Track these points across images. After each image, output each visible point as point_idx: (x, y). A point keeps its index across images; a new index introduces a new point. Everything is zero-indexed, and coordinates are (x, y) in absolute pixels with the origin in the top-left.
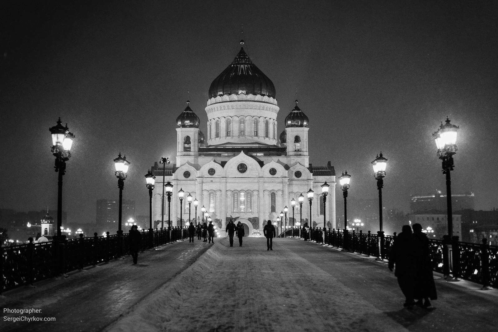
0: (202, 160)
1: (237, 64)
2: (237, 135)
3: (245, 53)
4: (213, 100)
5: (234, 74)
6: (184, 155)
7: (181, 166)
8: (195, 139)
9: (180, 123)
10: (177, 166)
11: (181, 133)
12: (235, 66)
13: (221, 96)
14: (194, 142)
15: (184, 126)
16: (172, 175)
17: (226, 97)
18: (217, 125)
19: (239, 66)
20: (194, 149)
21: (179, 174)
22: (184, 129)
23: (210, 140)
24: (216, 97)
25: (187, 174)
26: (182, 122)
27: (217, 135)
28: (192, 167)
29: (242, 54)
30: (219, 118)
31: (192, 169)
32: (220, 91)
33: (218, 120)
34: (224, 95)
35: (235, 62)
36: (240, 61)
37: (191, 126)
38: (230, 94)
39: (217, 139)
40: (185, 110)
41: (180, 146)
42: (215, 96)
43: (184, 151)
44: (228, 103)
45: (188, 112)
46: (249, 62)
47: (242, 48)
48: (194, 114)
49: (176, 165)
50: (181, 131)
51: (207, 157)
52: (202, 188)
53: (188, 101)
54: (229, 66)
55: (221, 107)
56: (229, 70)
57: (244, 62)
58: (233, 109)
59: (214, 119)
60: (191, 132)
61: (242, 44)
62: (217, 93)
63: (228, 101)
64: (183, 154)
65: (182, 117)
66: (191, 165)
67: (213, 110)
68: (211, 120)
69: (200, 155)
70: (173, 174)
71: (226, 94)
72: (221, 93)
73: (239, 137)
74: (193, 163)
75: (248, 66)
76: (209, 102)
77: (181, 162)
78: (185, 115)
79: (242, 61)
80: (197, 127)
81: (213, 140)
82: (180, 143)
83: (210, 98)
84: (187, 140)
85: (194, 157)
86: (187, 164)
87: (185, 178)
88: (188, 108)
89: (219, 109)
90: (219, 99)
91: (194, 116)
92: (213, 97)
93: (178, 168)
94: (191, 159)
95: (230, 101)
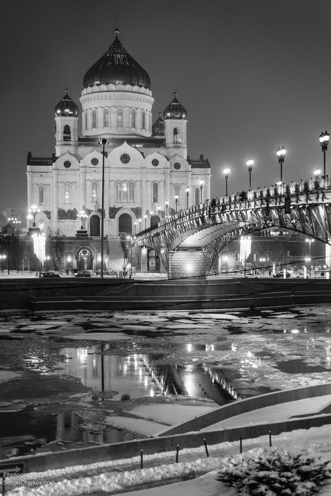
0: (82, 150)
1: (112, 53)
2: (115, 125)
3: (120, 43)
4: (89, 89)
5: (111, 63)
6: (64, 145)
7: (61, 155)
8: (74, 128)
9: (59, 111)
10: (57, 155)
11: (60, 122)
12: (111, 55)
13: (98, 86)
14: (74, 131)
15: (63, 115)
16: (52, 165)
17: (104, 87)
18: (94, 115)
19: (115, 55)
20: (74, 138)
21: (59, 163)
22: (64, 118)
23: (86, 131)
24: (93, 86)
25: (67, 164)
26: (62, 110)
27: (94, 126)
28: (73, 156)
29: (117, 43)
30: (96, 108)
31: (72, 160)
32: (96, 81)
33: (95, 110)
34: (101, 84)
35: (110, 51)
36: (115, 50)
37: (71, 115)
38: (107, 84)
39: (94, 129)
40: (64, 98)
41: (59, 135)
42: (92, 86)
43: (64, 140)
44: (106, 93)
45: (67, 100)
46: (124, 52)
47: (117, 37)
48: (72, 102)
49: (55, 154)
50: (61, 120)
51: (87, 147)
52: (85, 178)
53: (67, 89)
54: (104, 55)
55: (98, 97)
56: (104, 60)
57: (119, 51)
58: (111, 99)
59: (91, 109)
60: (71, 121)
61: (117, 33)
62: (94, 83)
63: (106, 91)
64: (63, 143)
65: (61, 106)
66: (71, 154)
67: (90, 100)
68: (87, 110)
69: (80, 145)
70: (53, 163)
71: (103, 84)
72: (98, 82)
73: (117, 128)
74: (73, 153)
75: (120, 56)
76: (85, 91)
77: (61, 151)
78: (65, 104)
79: (118, 51)
80: (76, 116)
81: (90, 131)
82: (60, 132)
83: (86, 87)
84: (67, 130)
85: (74, 147)
86: (67, 153)
87: (65, 168)
88: (67, 97)
89: (96, 99)
90: (95, 88)
91: (73, 105)
92: (89, 86)
93: (58, 158)
94: (71, 149)
95: (108, 91)
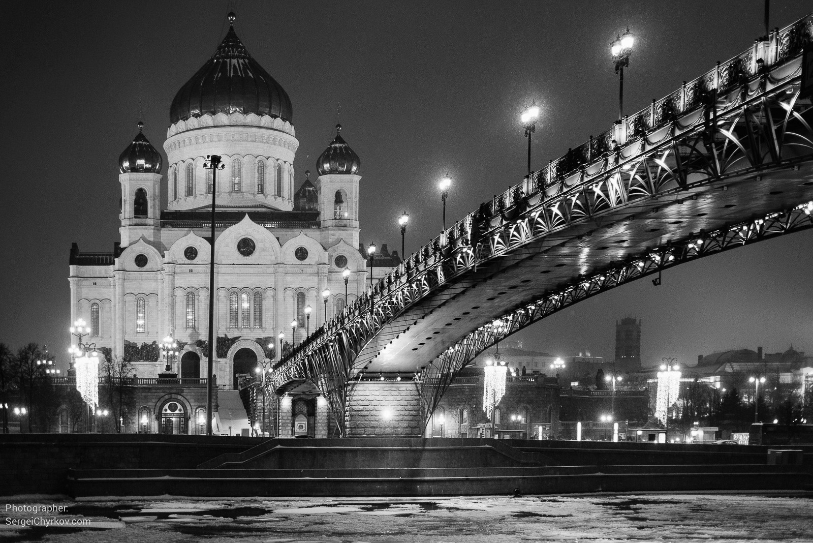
0: (167, 234)
1: (223, 58)
2: (228, 190)
3: (237, 38)
4: (181, 125)
5: (220, 74)
6: (135, 225)
7: (130, 244)
8: (154, 194)
9: (126, 164)
10: (122, 245)
11: (128, 182)
12: (221, 60)
13: (196, 117)
14: (154, 200)
15: (134, 169)
16: (114, 264)
17: (207, 119)
18: (190, 172)
19: (228, 60)
20: (154, 213)
21: (126, 260)
22: (135, 175)
23: (175, 202)
24: (187, 119)
25: (141, 261)
26: (132, 162)
27: (190, 192)
28: (151, 246)
29: (231, 38)
30: (193, 160)
31: (150, 252)
32: (194, 108)
33: (191, 164)
34: (202, 115)
35: (220, 54)
36: (229, 51)
37: (147, 170)
38: (214, 113)
39: (190, 199)
40: (136, 140)
41: (127, 209)
42: (185, 118)
43: (135, 217)
44: (212, 130)
45: (141, 142)
46: (244, 54)
47: (231, 28)
48: (150, 146)
49: (120, 243)
50: (130, 180)
51: (177, 229)
52: (173, 284)
53: (140, 123)
54: (209, 61)
55: (197, 138)
56: (209, 69)
57: (236, 53)
58: (219, 141)
59: (184, 162)
60: (148, 180)
61: (232, 20)
62: (189, 112)
63: (212, 127)
64: (134, 222)
65: (131, 154)
66: (149, 242)
67: (182, 144)
68: (176, 164)
69: (163, 225)
70: (116, 260)
71: (206, 113)
72: (197, 111)
73: (230, 195)
74: (152, 239)
75: (238, 60)
76: (173, 129)
77: (130, 237)
78: (137, 149)
79: (233, 52)
80: (158, 172)
81: (182, 201)
82: (128, 202)
83: (175, 121)
84: (140, 199)
85: (154, 229)
86: (141, 240)
87: (137, 268)
88: (140, 137)
89: (193, 141)
90: (192, 122)
91: (152, 151)
92: (181, 119)
93: (125, 248)
94: (148, 233)
95: (215, 127)
